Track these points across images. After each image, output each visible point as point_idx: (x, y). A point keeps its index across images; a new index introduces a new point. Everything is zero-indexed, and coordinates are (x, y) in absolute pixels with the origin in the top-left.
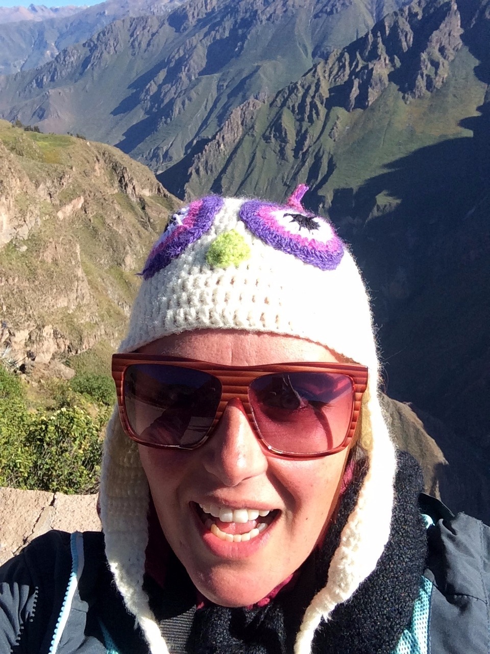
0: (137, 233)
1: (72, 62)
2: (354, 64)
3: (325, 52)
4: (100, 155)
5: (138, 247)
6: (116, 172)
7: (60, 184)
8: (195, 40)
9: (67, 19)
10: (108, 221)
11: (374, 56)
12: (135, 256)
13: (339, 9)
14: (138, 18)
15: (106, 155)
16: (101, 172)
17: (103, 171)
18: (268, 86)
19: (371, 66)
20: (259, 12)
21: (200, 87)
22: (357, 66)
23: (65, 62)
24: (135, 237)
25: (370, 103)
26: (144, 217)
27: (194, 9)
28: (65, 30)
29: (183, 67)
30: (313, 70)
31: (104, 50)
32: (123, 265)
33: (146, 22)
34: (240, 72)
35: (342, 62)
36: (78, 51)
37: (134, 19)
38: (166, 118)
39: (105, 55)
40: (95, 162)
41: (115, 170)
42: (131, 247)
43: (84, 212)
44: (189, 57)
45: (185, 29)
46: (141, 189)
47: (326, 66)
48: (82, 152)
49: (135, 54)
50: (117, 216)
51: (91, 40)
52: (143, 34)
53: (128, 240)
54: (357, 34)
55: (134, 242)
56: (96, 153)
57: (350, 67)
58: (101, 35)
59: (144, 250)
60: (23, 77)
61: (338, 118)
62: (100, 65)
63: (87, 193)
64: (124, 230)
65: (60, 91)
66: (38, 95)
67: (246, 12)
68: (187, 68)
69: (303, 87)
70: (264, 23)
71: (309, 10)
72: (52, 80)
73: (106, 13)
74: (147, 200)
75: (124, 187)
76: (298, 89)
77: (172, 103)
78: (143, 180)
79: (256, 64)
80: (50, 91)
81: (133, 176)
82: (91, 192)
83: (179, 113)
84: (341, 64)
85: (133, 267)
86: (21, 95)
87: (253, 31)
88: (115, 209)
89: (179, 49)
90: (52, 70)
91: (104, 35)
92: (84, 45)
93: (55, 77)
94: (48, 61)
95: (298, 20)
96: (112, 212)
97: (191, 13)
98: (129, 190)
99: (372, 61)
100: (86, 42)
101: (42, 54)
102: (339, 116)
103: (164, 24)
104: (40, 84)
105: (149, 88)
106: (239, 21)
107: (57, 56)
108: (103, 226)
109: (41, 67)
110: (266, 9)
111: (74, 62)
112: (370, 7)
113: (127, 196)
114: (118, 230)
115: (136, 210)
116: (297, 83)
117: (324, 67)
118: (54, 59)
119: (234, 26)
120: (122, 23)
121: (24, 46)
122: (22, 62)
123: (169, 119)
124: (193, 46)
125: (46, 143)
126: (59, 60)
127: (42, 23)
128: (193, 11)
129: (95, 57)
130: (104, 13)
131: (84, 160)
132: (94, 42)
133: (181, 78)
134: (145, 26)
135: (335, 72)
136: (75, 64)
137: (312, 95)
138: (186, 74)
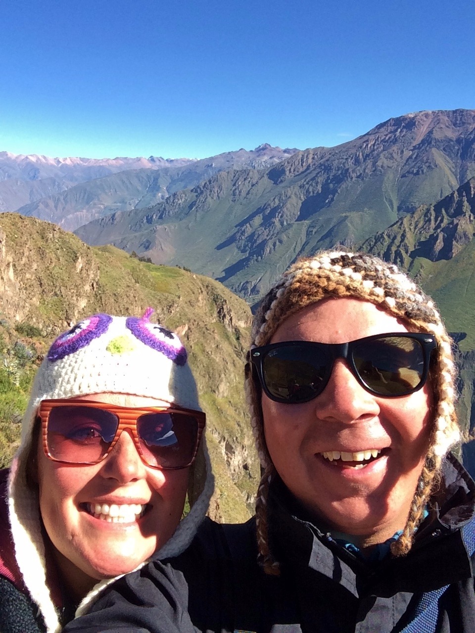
0: (232, 362)
1: (180, 204)
2: (439, 219)
3: (410, 207)
4: (204, 287)
5: (232, 376)
6: (216, 304)
7: (169, 312)
8: (290, 192)
9: (180, 169)
10: (208, 349)
11: (459, 212)
12: (228, 384)
13: (425, 171)
14: (241, 171)
15: (209, 288)
16: (203, 303)
17: (205, 302)
18: (354, 234)
19: (456, 221)
20: (350, 170)
21: (291, 232)
22: (442, 221)
23: (174, 203)
24: (230, 366)
25: (454, 255)
26: (237, 347)
27: (292, 166)
28: (176, 177)
29: (277, 214)
30: (399, 224)
31: (209, 196)
32: (217, 392)
33: (248, 175)
34: (329, 220)
35: (427, 217)
36: (186, 195)
37: (238, 171)
38: (257, 257)
39: (209, 199)
40: (199, 294)
41: (216, 302)
42: (225, 375)
43: (186, 339)
44: (283, 206)
45: (282, 181)
46: (237, 321)
47: (412, 219)
48: (189, 284)
49: (235, 200)
50: (216, 345)
51: (198, 187)
52: (244, 184)
53: (224, 368)
54: (442, 193)
55: (229, 371)
56: (200, 284)
57: (436, 221)
58: (208, 183)
59: (237, 379)
60: (136, 213)
61: (422, 267)
62: (203, 207)
63: (192, 321)
64: (222, 359)
65: (166, 227)
66: (146, 230)
67: (338, 170)
68: (280, 215)
69: (389, 236)
70: (354, 179)
71: (397, 171)
72: (161, 217)
73: (213, 165)
74: (242, 331)
75: (222, 318)
76: (384, 239)
77: (264, 243)
78: (240, 313)
79: (344, 215)
80: (157, 226)
81: (231, 308)
82: (195, 321)
83: (270, 252)
84: (427, 218)
85: (225, 395)
86: (132, 228)
87: (344, 186)
88: (214, 338)
89: (275, 198)
90: (162, 209)
91: (210, 183)
92: (192, 191)
93: (164, 216)
94: (159, 202)
95: (386, 179)
96: (212, 341)
97: (289, 168)
98: (227, 321)
99: (457, 217)
100: (194, 188)
101: (155, 196)
102: (423, 265)
103: (263, 176)
104: (150, 221)
105: (244, 230)
106: (331, 177)
107: (167, 198)
108: (202, 353)
109: (153, 206)
110: (356, 168)
111: (181, 204)
112: (454, 170)
113: (224, 326)
114: (215, 358)
115: (231, 339)
116: (383, 233)
117: (410, 220)
118: (164, 201)
119: (326, 181)
120: (227, 174)
121: (140, 188)
122: (137, 202)
123: (260, 258)
124: (288, 196)
125: (158, 274)
126: (169, 201)
127: (158, 170)
128: (290, 167)
129: (200, 200)
130: (212, 165)
131: (190, 291)
132: (200, 189)
133: (274, 223)
134: (246, 178)
135: (420, 225)
136: (182, 206)
137: (398, 244)
138: (279, 220)
